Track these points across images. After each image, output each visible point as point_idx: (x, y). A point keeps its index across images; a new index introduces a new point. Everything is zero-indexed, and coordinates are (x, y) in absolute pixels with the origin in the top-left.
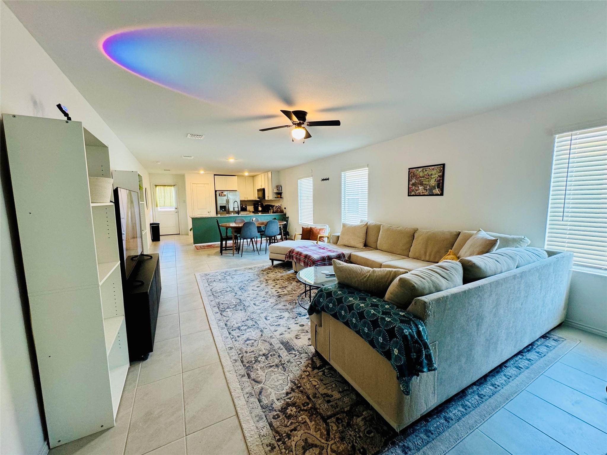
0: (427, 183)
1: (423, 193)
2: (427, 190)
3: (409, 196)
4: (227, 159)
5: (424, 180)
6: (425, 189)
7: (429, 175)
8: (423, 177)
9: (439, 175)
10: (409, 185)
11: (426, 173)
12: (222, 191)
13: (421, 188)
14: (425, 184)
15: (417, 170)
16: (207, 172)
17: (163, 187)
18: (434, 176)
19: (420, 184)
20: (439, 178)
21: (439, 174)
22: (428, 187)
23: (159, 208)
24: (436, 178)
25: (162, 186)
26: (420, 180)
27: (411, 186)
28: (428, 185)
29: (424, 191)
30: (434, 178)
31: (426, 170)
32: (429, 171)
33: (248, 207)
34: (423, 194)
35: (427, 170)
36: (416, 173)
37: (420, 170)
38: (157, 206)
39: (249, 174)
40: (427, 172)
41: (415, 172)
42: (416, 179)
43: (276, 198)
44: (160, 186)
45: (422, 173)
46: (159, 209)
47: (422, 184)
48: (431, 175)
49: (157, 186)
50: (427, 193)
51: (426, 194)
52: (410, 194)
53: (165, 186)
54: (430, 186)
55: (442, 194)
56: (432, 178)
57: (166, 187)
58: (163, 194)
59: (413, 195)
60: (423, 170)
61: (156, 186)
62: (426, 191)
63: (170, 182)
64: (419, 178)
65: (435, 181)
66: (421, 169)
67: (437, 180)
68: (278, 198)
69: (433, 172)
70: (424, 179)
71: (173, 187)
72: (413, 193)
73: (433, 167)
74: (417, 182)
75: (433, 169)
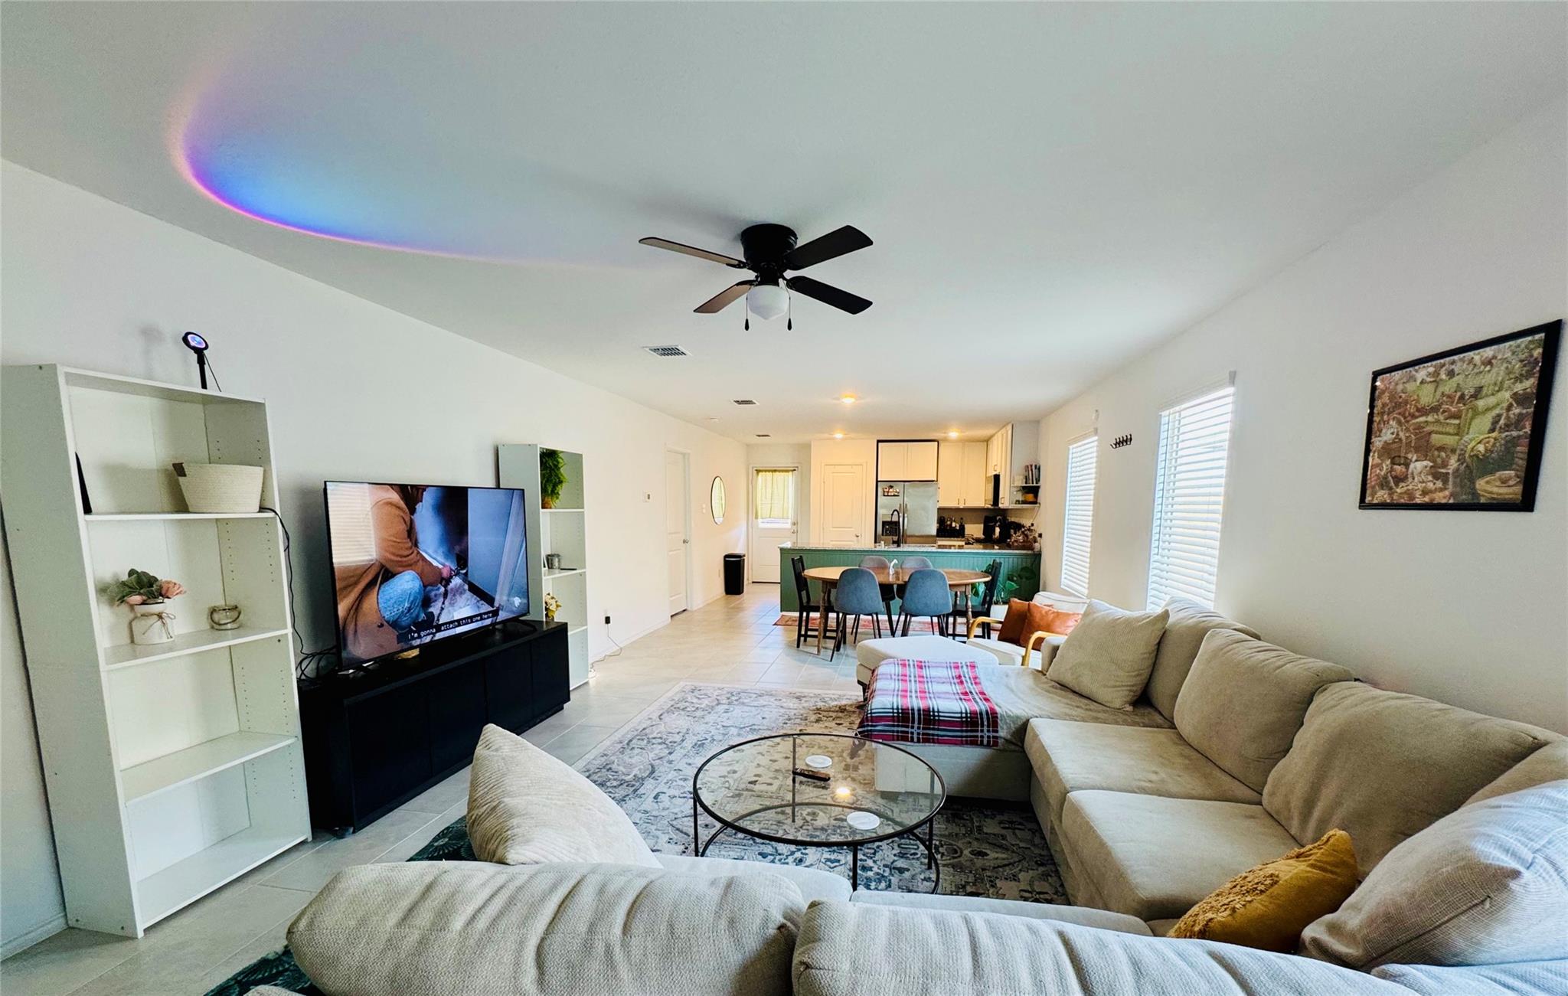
0: (1450, 441)
1: (1425, 493)
2: (1444, 478)
3: (1363, 504)
4: (838, 399)
5: (1435, 428)
6: (1436, 476)
7: (1462, 397)
8: (1435, 410)
9: (1515, 396)
10: (1367, 451)
11: (1448, 387)
12: (891, 484)
13: (1418, 466)
14: (1441, 449)
15: (1412, 378)
16: (852, 435)
17: (771, 473)
18: (1492, 400)
19: (1417, 450)
20: (1517, 410)
21: (1519, 387)
22: (1453, 463)
23: (760, 520)
24: (1497, 411)
25: (769, 471)
26: (1419, 427)
27: (1377, 461)
28: (1453, 451)
29: (1430, 485)
30: (1488, 409)
31: (1451, 374)
32: (1466, 374)
33: (967, 527)
34: (1427, 499)
35: (1456, 368)
36: (1403, 392)
37: (1423, 373)
38: (756, 518)
39: (963, 434)
40: (1456, 379)
41: (1400, 387)
42: (1399, 423)
43: (1018, 502)
44: (766, 471)
45: (1430, 388)
46: (761, 524)
47: (1424, 447)
48: (1477, 393)
49: (760, 471)
50: (1447, 493)
51: (1440, 498)
52: (1368, 499)
53: (775, 471)
54: (1461, 460)
55: (1526, 502)
56: (1476, 413)
57: (777, 473)
58: (769, 490)
59: (1383, 506)
60: (1436, 373)
61: (758, 471)
62: (1439, 484)
63: (785, 462)
64: (1414, 417)
65: (1492, 430)
66: (1430, 367)
67: (1502, 422)
68: (1024, 502)
69: (1488, 379)
70: (1437, 421)
71: (791, 473)
72: (1382, 495)
73: (1489, 352)
74: (1402, 435)
75: (1489, 362)
